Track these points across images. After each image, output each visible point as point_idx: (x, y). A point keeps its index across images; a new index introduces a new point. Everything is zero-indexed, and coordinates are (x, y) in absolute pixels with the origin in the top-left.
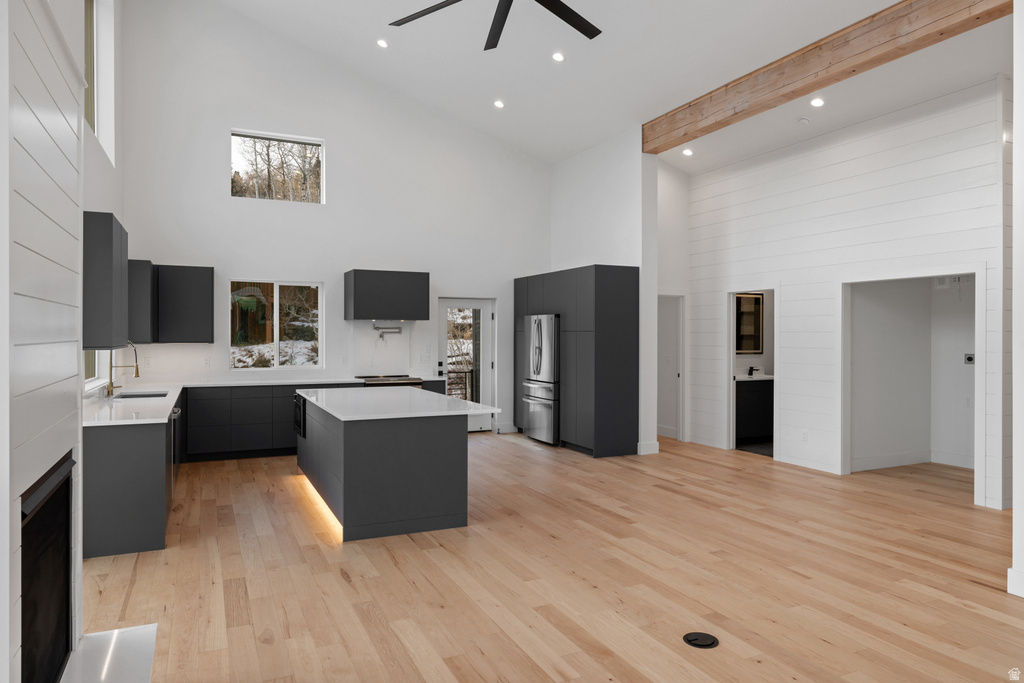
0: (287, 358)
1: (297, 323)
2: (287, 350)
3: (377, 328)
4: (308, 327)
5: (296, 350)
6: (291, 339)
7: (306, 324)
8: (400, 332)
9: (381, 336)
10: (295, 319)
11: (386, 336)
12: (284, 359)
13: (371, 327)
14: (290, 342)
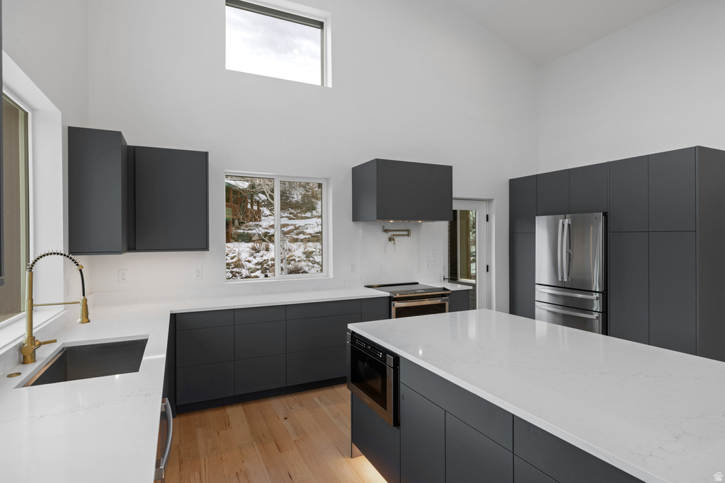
0: (235, 254)
1: (239, 231)
2: (235, 249)
3: (386, 231)
4: (247, 233)
5: (241, 249)
6: (237, 241)
7: (246, 232)
8: (408, 235)
9: (390, 239)
10: (239, 228)
11: (397, 239)
12: (233, 255)
13: (380, 229)
14: (236, 243)
